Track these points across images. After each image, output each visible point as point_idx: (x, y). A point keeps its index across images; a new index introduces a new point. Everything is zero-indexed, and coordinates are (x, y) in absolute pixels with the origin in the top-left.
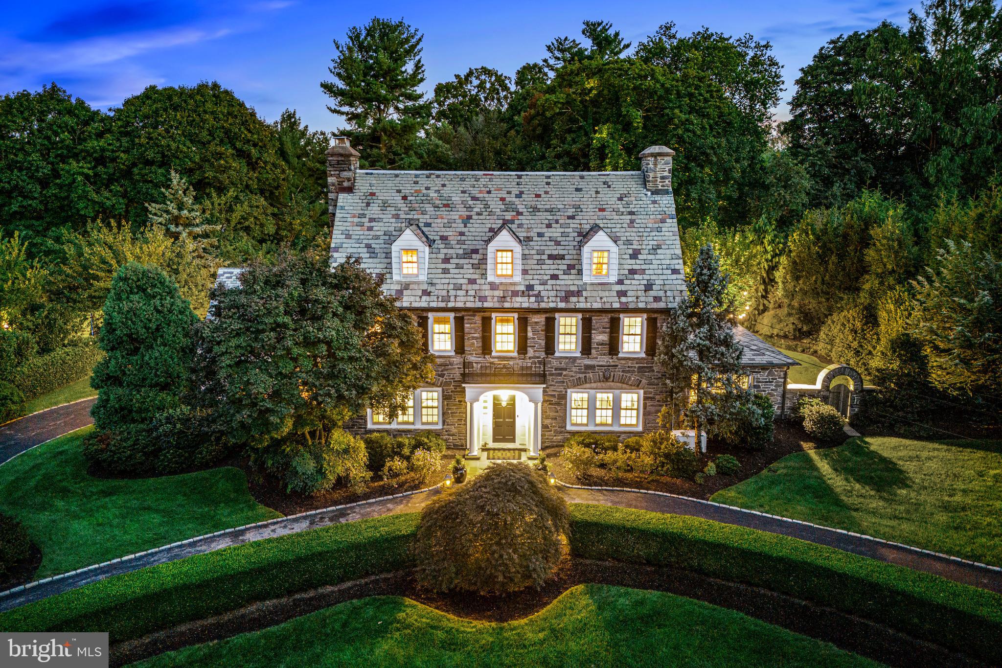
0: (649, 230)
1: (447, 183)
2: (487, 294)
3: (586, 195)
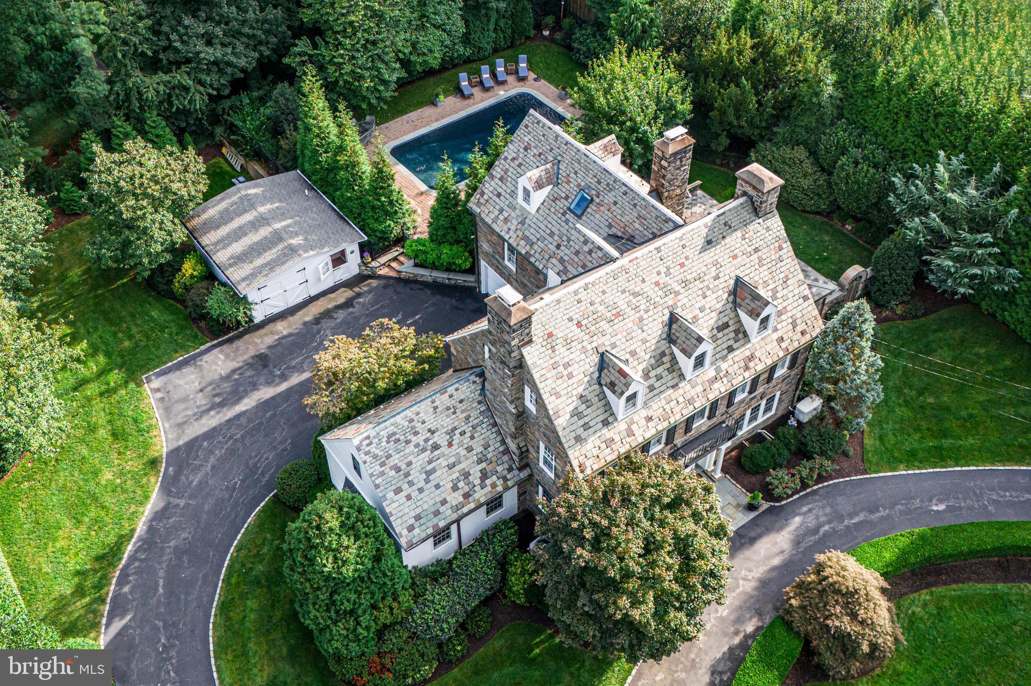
0: (774, 263)
1: (605, 288)
2: (693, 393)
3: (718, 246)
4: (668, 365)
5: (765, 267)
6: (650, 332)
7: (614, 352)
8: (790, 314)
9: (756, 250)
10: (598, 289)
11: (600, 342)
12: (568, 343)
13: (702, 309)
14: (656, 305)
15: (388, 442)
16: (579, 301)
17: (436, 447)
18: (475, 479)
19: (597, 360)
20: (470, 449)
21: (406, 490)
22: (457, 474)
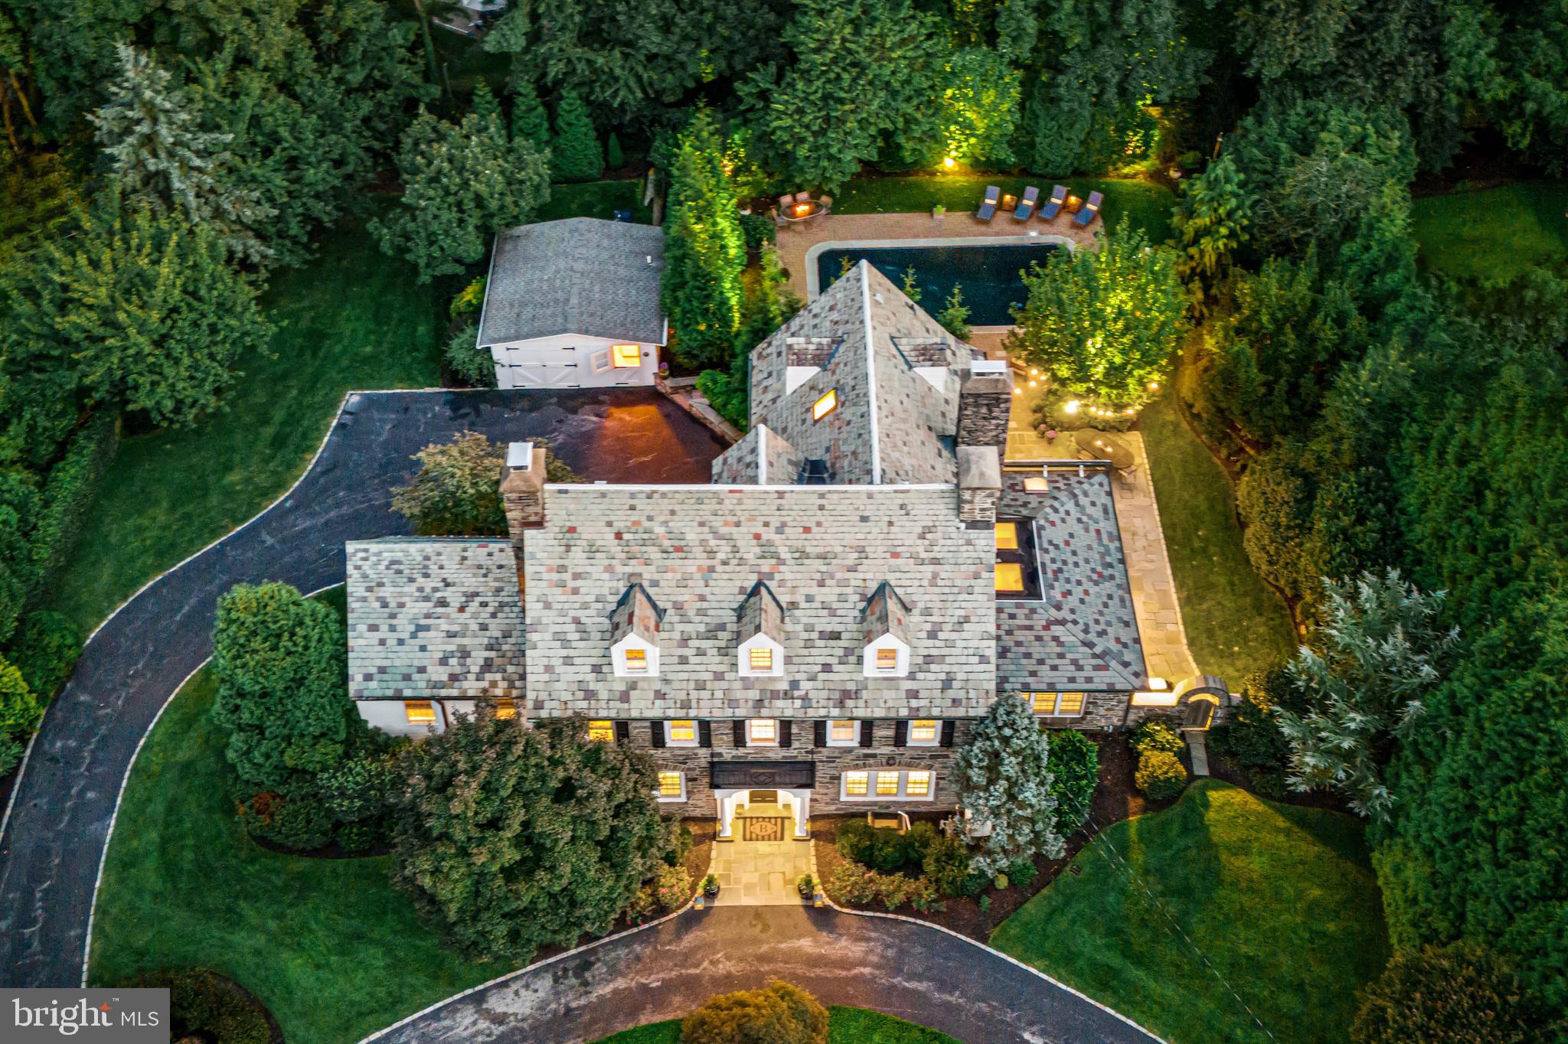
0: (955, 590)
1: (677, 508)
2: (739, 695)
3: (875, 529)
4: (723, 644)
5: (937, 590)
6: (716, 590)
7: (651, 591)
8: (946, 668)
9: (936, 561)
10: (666, 505)
11: (637, 570)
12: (592, 550)
13: (809, 599)
14: (742, 561)
15: (388, 568)
16: (633, 508)
17: (443, 603)
18: (475, 664)
19: (623, 590)
20: (484, 627)
21: (384, 632)
22: (453, 648)
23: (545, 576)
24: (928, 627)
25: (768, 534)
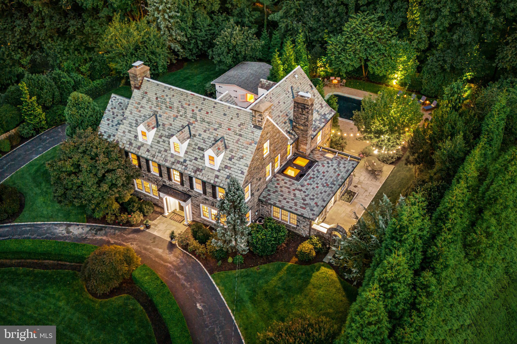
0: (243, 147)
1: (175, 95)
3: (227, 119)
6: (175, 124)
7: (159, 118)
8: (230, 172)
9: (240, 135)
10: (172, 93)
11: (158, 110)
12: (149, 100)
13: (200, 135)
14: (186, 117)
15: (118, 104)
19: (152, 115)
21: (110, 122)
23: (134, 104)
24: (230, 156)
25: (196, 111)
